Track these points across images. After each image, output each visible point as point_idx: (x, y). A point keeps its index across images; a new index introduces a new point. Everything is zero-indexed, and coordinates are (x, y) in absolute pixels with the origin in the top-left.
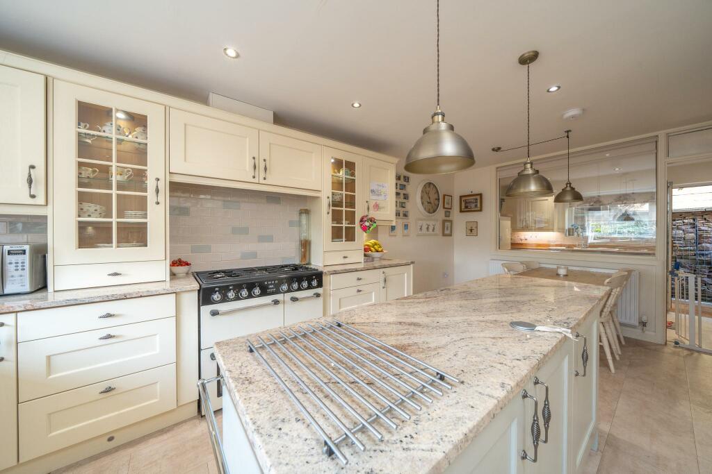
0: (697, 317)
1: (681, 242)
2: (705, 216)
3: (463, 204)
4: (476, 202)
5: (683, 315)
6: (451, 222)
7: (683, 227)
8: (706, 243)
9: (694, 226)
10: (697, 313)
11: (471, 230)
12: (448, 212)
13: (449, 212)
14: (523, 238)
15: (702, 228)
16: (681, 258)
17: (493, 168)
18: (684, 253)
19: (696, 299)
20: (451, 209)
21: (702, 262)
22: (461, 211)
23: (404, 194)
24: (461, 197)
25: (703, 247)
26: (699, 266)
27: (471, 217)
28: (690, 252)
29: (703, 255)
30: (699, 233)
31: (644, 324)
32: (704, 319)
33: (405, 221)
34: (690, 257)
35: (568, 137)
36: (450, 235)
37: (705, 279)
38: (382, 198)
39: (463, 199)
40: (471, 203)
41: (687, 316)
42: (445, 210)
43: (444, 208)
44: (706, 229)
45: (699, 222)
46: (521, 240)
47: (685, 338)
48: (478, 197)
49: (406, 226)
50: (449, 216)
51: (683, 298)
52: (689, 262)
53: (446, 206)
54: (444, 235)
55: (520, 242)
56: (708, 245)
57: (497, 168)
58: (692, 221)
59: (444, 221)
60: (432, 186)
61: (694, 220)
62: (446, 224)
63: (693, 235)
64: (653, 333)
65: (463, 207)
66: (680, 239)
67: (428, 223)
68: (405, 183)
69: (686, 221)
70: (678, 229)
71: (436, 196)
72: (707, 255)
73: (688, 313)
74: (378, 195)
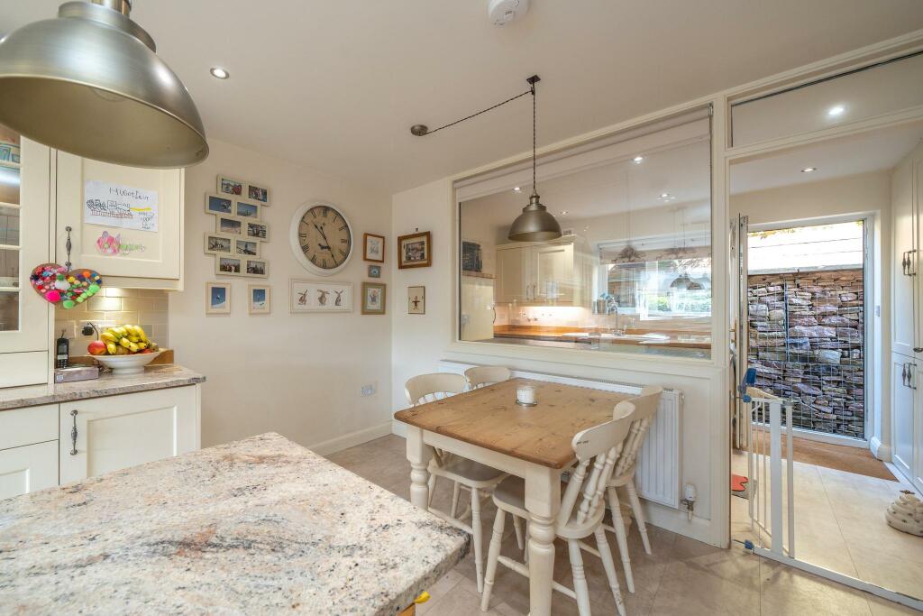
0: (784, 462)
1: (765, 324)
2: (798, 281)
3: (404, 251)
4: (423, 249)
5: (761, 457)
6: (383, 287)
7: (768, 299)
8: (800, 325)
9: (783, 298)
10: (784, 455)
11: (416, 303)
12: (375, 268)
13: (379, 268)
14: (531, 316)
15: (795, 301)
16: (765, 351)
17: (447, 181)
18: (769, 342)
19: (784, 423)
20: (382, 261)
21: (795, 357)
22: (401, 267)
23: (251, 226)
24: (400, 239)
25: (796, 332)
26: (790, 364)
27: (417, 276)
28: (776, 341)
29: (795, 345)
30: (790, 308)
31: (690, 505)
32: (799, 466)
33: (258, 282)
34: (777, 349)
35: (533, 93)
36: (382, 312)
37: (799, 385)
38: (136, 222)
39: (404, 242)
40: (417, 251)
41: (768, 458)
42: (368, 264)
43: (365, 259)
44: (800, 302)
45: (790, 291)
46: (529, 320)
47: (764, 529)
48: (424, 239)
49: (259, 295)
50: (378, 276)
51: (760, 420)
52: (777, 357)
53: (369, 256)
54: (365, 312)
55: (527, 324)
56: (803, 328)
57: (455, 182)
58: (779, 289)
59: (365, 286)
60: (330, 214)
61: (783, 286)
62: (370, 291)
63: (781, 312)
64: (707, 523)
65: (404, 259)
66: (762, 318)
67: (324, 288)
68: (253, 202)
69: (771, 289)
70: (760, 302)
71: (343, 235)
72: (801, 345)
73: (768, 453)
74: (120, 216)
